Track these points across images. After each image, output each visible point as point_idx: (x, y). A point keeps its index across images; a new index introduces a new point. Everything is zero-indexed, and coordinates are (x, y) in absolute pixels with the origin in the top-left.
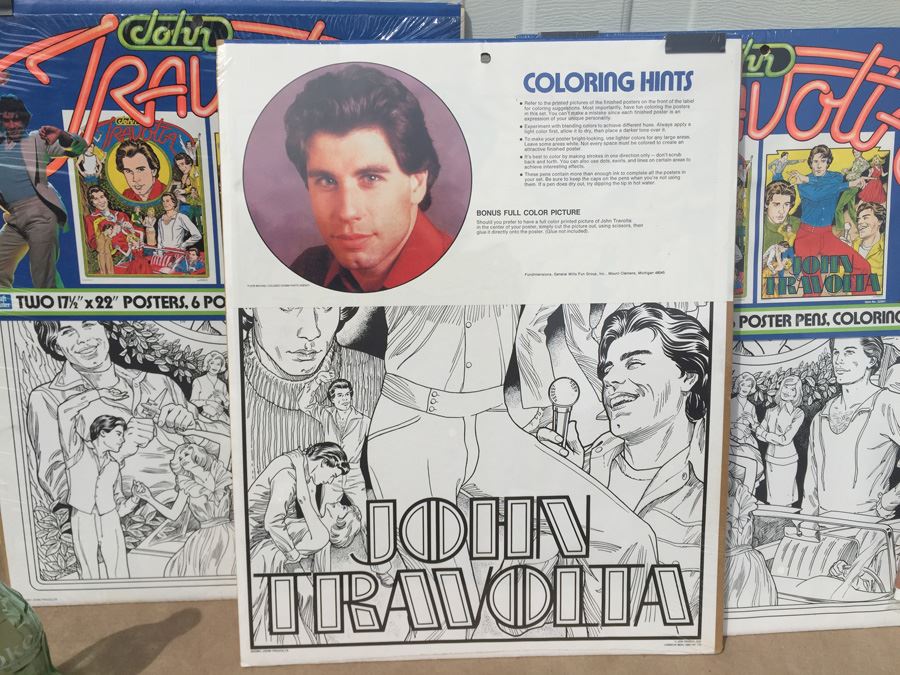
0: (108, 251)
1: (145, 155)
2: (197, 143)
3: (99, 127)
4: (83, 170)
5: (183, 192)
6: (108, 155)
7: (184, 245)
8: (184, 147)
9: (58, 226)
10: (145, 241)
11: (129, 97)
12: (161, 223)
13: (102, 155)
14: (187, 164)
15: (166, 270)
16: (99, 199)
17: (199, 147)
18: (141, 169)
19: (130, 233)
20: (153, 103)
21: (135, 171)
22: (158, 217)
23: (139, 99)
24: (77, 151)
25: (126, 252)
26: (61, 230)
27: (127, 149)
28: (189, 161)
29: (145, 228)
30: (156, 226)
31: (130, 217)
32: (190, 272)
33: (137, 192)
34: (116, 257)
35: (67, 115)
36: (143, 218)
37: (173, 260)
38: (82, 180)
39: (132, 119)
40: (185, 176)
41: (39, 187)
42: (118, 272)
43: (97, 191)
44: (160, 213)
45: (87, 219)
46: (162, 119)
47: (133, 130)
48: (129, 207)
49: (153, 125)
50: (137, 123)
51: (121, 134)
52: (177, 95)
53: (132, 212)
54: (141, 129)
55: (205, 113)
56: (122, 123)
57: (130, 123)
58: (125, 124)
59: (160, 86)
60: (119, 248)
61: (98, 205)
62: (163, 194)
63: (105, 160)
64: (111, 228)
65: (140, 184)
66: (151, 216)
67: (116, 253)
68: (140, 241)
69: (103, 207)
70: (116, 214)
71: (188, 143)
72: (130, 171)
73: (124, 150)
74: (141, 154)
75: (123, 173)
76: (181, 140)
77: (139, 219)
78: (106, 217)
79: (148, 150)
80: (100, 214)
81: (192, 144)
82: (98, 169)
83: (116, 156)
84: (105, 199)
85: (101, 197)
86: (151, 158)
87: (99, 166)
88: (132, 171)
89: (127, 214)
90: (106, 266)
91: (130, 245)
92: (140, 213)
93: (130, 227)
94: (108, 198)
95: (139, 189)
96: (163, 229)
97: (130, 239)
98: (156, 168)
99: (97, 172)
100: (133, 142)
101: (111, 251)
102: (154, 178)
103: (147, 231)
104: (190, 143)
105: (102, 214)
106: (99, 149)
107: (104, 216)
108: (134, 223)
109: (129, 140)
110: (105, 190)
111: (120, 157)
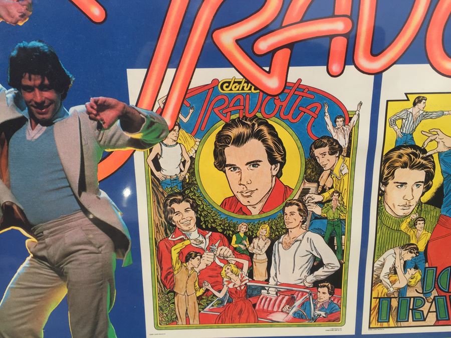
0: (191, 290)
1: (264, 141)
2: (355, 118)
3: (189, 97)
4: (159, 168)
5: (319, 198)
6: (202, 143)
7: (311, 278)
8: (330, 127)
9: (114, 256)
10: (251, 274)
11: (246, 44)
12: (279, 248)
13: (191, 143)
14: (332, 154)
15: (278, 317)
16: (183, 214)
17: (357, 125)
18: (255, 164)
19: (228, 263)
20: (287, 51)
21: (244, 168)
22: (274, 238)
23: (263, 45)
24: (149, 139)
25: (220, 291)
26: (119, 263)
27: (234, 132)
28: (335, 149)
29: (252, 255)
30: (269, 252)
31: (230, 240)
32: (315, 320)
33: (243, 201)
34: (204, 299)
35: (135, 77)
37: (291, 301)
38: (156, 184)
39: (248, 82)
40: (325, 174)
41: (85, 198)
42: (206, 320)
43: (179, 202)
44: (278, 232)
45: (162, 246)
46: (300, 80)
47: (247, 100)
48: (229, 225)
49: (283, 91)
50: (256, 89)
51: (226, 108)
52: (331, 37)
53: (233, 231)
54: (260, 99)
55: (376, 65)
56: (229, 88)
57: (243, 89)
58: (235, 91)
59: (304, 19)
60: (210, 286)
61: (179, 223)
62: (286, 203)
63: (196, 151)
64: (199, 257)
65: (250, 188)
66: (264, 237)
67: (204, 293)
68: (242, 275)
69: (187, 225)
70: (207, 236)
71: (338, 120)
72: (235, 168)
73: (229, 133)
74: (257, 140)
75: (225, 172)
76: (327, 114)
77: (244, 242)
78: (192, 241)
79: (269, 134)
80: (182, 237)
81: (344, 121)
82: (184, 167)
83: (215, 144)
84: (192, 213)
85: (186, 210)
86: (272, 145)
87: (185, 161)
88: (239, 168)
89: (225, 235)
90: (187, 313)
91: (227, 281)
92: (245, 233)
93: (228, 255)
94: (196, 212)
95: (248, 196)
96: (279, 257)
97: (227, 273)
98: (279, 162)
99: (181, 171)
100: (246, 120)
101: (196, 291)
102: (274, 178)
103: (254, 260)
104: (341, 119)
105: (186, 237)
106: (186, 135)
107: (188, 239)
108: (235, 249)
109: (239, 118)
110: (192, 199)
111: (221, 146)
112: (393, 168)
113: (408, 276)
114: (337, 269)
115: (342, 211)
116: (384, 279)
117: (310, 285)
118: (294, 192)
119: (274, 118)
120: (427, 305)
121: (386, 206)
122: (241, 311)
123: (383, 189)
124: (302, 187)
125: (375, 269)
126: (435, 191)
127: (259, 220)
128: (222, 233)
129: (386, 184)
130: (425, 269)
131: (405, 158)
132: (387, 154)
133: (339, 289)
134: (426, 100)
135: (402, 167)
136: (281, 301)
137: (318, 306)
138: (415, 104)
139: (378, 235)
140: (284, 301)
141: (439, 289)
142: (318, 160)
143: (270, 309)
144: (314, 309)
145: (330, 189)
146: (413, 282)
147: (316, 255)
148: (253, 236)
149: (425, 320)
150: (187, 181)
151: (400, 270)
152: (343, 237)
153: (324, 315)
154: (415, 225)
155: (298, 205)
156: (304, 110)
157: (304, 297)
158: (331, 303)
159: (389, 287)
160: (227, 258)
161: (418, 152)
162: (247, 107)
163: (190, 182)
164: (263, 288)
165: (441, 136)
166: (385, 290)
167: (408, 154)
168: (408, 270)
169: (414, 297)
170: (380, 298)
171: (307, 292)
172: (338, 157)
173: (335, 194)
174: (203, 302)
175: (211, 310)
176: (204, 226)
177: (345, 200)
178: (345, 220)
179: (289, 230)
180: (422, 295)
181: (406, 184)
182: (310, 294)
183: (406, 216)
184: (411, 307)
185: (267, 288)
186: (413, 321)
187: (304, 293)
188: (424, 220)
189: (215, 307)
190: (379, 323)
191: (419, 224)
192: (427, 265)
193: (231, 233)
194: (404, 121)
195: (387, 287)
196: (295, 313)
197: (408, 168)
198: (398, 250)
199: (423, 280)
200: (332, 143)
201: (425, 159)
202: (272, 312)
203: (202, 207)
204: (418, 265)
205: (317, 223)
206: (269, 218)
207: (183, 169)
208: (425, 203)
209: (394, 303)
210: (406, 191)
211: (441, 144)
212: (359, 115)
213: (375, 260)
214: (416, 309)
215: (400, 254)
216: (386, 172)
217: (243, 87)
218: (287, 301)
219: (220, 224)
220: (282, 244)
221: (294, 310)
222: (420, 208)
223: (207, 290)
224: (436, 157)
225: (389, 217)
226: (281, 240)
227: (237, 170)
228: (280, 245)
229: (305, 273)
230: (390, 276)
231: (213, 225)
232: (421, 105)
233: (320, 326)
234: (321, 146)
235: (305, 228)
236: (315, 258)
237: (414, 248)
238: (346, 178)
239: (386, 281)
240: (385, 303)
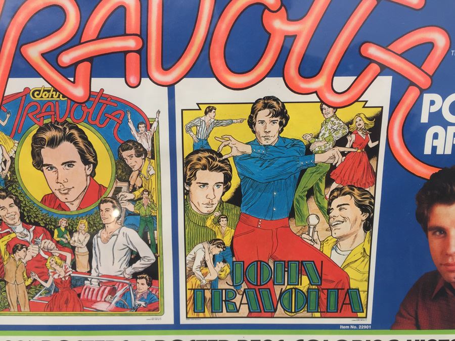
0: (20, 280)
1: (76, 144)
2: (155, 125)
3: (5, 103)
5: (130, 196)
6: (20, 145)
7: (130, 270)
8: (134, 132)
10: (74, 266)
11: (51, 57)
12: (98, 241)
13: (10, 145)
14: (138, 156)
15: (102, 306)
16: (8, 209)
18: (70, 164)
19: (51, 255)
20: (87, 65)
21: (60, 168)
22: (93, 233)
23: (66, 58)
25: (46, 281)
27: (48, 135)
28: (141, 152)
29: (73, 248)
30: (90, 246)
31: (52, 234)
32: (136, 309)
33: (62, 198)
34: (33, 288)
36: (71, 234)
37: (113, 292)
39: (56, 90)
40: (134, 175)
42: (35, 308)
43: (3, 198)
44: (96, 227)
46: (102, 90)
47: (57, 107)
48: (50, 220)
49: (88, 100)
50: (64, 96)
51: (39, 113)
52: (125, 52)
53: (54, 226)
54: (69, 105)
55: (169, 78)
56: (40, 96)
57: (52, 97)
58: (45, 98)
59: (100, 37)
60: (37, 276)
61: (5, 217)
62: (101, 200)
63: (15, 152)
64: (25, 249)
65: (67, 186)
66: (83, 232)
67: (32, 283)
68: (65, 266)
69: (12, 219)
70: (31, 230)
71: (140, 125)
72: (52, 168)
73: (44, 136)
74: (69, 143)
75: (42, 171)
76: (130, 120)
77: (65, 236)
78: (18, 234)
79: (80, 137)
80: (8, 230)
81: (146, 127)
82: (5, 166)
83: (32, 146)
84: (15, 209)
85: (10, 206)
86: (83, 147)
87: (6, 160)
88: (56, 168)
89: (48, 229)
90: (18, 301)
91: (52, 272)
92: (66, 228)
93: (52, 247)
94: (20, 208)
95: (66, 194)
96: (99, 250)
97: (52, 264)
98: (92, 163)
99: (3, 170)
100: (58, 124)
101: (25, 280)
102: (89, 178)
103: (76, 253)
104: (143, 125)
105: (12, 230)
106: (5, 137)
107: (14, 232)
108: (58, 242)
109: (51, 122)
110: (15, 195)
111: (37, 147)
112: (194, 170)
113: (218, 268)
114: (153, 261)
115: (153, 209)
116: (197, 272)
117: (129, 276)
118: (108, 190)
119: (83, 123)
120: (239, 297)
121: (192, 203)
122: (67, 299)
123: (187, 188)
124: (115, 186)
125: (187, 262)
126: (234, 191)
127: (78, 215)
128: (45, 227)
129: (189, 184)
130: (233, 264)
131: (204, 161)
132: (187, 157)
133: (157, 281)
134: (215, 109)
135: (202, 169)
136: (103, 291)
137: (138, 296)
138: (206, 113)
139: (187, 231)
140: (106, 291)
141: (248, 282)
142: (126, 161)
143: (94, 298)
144: (135, 299)
145: (140, 188)
146: (223, 275)
147: (133, 248)
148: (74, 231)
149: (238, 311)
150: (9, 179)
151: (210, 263)
152: (155, 232)
153: (144, 305)
154: (219, 221)
155: (112, 202)
156: (109, 116)
157: (125, 288)
158: (149, 294)
159: (202, 279)
160: (51, 250)
161: (215, 156)
162: (57, 112)
163: (12, 180)
164: (86, 279)
165: (233, 141)
166: (198, 282)
167: (206, 158)
168: (217, 263)
169: (226, 290)
170: (194, 290)
171: (127, 283)
172: (144, 159)
173: (145, 193)
174: (32, 291)
175: (39, 299)
176: (27, 221)
177: (154, 198)
178: (156, 216)
179: (106, 225)
180: (232, 288)
181: (208, 184)
182: (130, 285)
183: (210, 214)
184: (224, 299)
185: (90, 279)
186: (227, 312)
187: (125, 284)
188: (226, 217)
189: (43, 296)
190: (196, 314)
191: (223, 221)
192: (234, 259)
193: (53, 227)
194: (198, 128)
195: (200, 279)
196: (117, 303)
197: (207, 170)
198: (206, 245)
199: (232, 273)
200: (137, 147)
201: (222, 162)
202: (96, 302)
203: (24, 202)
204: (226, 259)
205: (131, 219)
206: (86, 214)
207: (4, 168)
208: (226, 202)
209: (208, 294)
210: (208, 190)
211: (234, 149)
212: (158, 122)
213: (187, 254)
214: (228, 301)
215: (209, 249)
216: (189, 173)
217: (52, 95)
218: (109, 291)
219: (42, 219)
220: (101, 238)
221: (116, 300)
222: (221, 206)
223: (35, 280)
224: (231, 160)
225: (195, 214)
226: (99, 235)
227: (54, 170)
228: (99, 239)
229: (124, 266)
230: (201, 268)
231: (36, 220)
232: (211, 114)
233: (141, 315)
234: (127, 149)
235: (120, 224)
236: (132, 252)
237: (221, 243)
238: (153, 178)
239: (198, 273)
240: (199, 293)
